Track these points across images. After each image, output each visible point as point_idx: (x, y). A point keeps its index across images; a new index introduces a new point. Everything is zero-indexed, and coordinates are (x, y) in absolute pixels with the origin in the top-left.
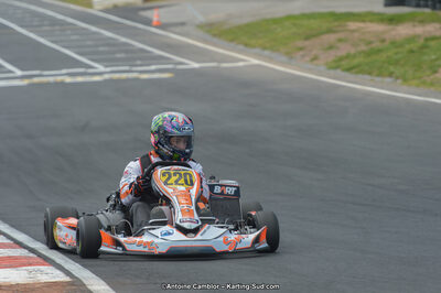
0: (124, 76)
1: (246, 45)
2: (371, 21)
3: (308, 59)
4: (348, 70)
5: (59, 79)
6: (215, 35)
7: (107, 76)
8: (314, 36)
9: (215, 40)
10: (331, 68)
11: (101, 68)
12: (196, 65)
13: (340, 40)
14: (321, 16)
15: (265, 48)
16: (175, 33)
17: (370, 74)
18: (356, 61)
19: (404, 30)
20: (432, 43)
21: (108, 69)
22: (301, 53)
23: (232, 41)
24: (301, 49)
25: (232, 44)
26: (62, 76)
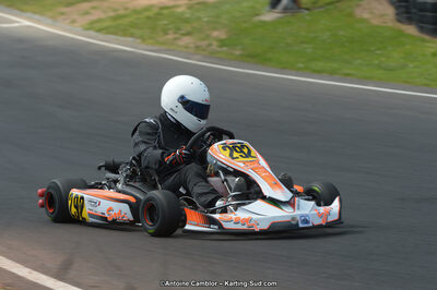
3: (68, 21)
10: (85, 29)
13: (93, 8)
15: (35, 13)
20: (165, 11)
22: (63, 17)
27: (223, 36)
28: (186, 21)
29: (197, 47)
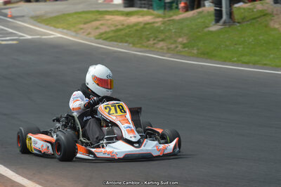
1: (55, 27)
2: (117, 15)
3: (85, 34)
4: (106, 39)
6: (39, 22)
8: (88, 22)
9: (39, 24)
12: (29, 37)
13: (102, 25)
14: (92, 12)
15: (64, 29)
16: (19, 21)
17: (116, 41)
18: (110, 35)
19: (133, 20)
20: (147, 26)
22: (82, 31)
23: (47, 24)
24: (82, 29)
27: (185, 41)
28: (162, 32)
29: (168, 49)
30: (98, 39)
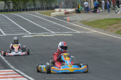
0: (59, 35)
1: (93, 27)
3: (110, 31)
5: (41, 35)
6: (84, 24)
7: (55, 35)
8: (112, 25)
9: (84, 25)
10: (116, 33)
11: (53, 33)
12: (79, 32)
13: (119, 26)
14: (114, 19)
15: (98, 28)
21: (55, 33)
22: (108, 29)
24: (108, 28)
25: (89, 27)
26: (42, 35)
30: (117, 34)
